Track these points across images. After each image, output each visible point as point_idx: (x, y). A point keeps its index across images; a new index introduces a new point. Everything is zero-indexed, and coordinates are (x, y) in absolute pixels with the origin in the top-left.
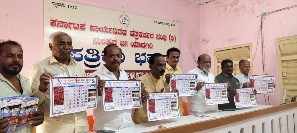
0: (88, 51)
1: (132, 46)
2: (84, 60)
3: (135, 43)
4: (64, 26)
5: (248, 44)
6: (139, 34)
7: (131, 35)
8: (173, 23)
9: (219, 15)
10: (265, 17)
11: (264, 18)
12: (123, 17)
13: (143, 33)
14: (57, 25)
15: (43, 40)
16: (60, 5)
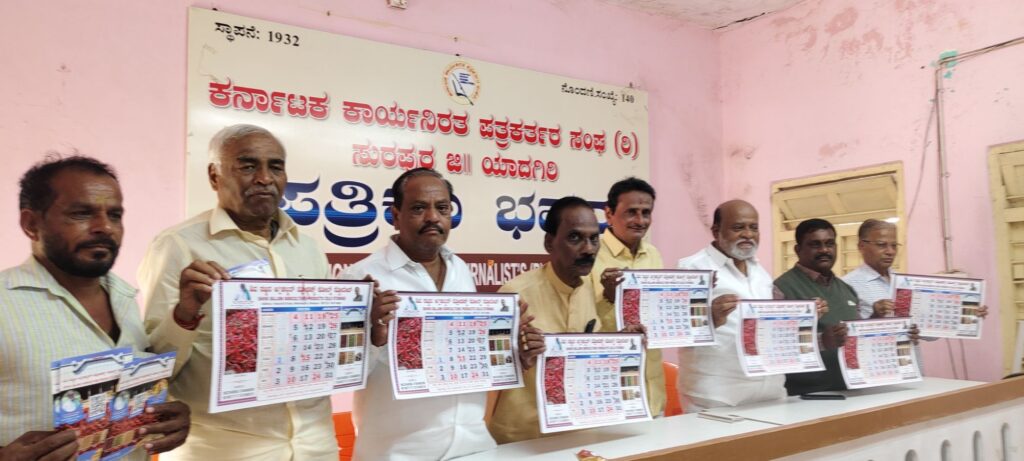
0: (337, 190)
1: (487, 171)
2: (322, 220)
3: (497, 160)
4: (255, 105)
5: (891, 163)
6: (513, 130)
7: (483, 134)
8: (630, 92)
9: (788, 65)
10: (951, 69)
11: (945, 72)
12: (457, 72)
13: (527, 127)
14: (231, 100)
15: (186, 153)
16: (241, 32)
